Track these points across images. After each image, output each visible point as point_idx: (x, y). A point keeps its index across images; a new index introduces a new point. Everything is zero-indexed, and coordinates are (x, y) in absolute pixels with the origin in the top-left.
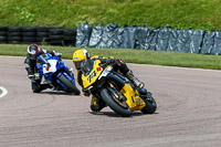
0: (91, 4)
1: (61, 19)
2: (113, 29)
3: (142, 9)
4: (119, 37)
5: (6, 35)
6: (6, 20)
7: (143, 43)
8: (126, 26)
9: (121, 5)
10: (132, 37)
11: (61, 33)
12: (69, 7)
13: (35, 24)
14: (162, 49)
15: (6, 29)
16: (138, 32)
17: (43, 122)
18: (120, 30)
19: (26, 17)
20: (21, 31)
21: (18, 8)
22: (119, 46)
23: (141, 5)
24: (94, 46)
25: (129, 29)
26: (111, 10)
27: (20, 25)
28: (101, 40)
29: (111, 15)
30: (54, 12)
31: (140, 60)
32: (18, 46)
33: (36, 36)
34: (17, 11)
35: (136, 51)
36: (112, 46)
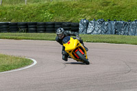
0: (88, 8)
1: (69, 17)
2: (102, 23)
4: (105, 28)
5: (36, 28)
6: (36, 18)
7: (121, 30)
8: (109, 20)
9: (106, 8)
10: (113, 27)
11: (70, 25)
12: (74, 9)
13: (53, 21)
14: (132, 34)
15: (35, 24)
16: (117, 24)
17: (59, 80)
18: (106, 23)
19: (48, 17)
20: (45, 24)
21: (43, 11)
22: (105, 33)
23: (119, 8)
24: (90, 33)
25: (112, 22)
26: (100, 11)
27: (44, 21)
28: (94, 29)
29: (100, 14)
30: (65, 13)
31: (118, 41)
32: (43, 34)
33: (54, 27)
34: (42, 13)
35: (116, 36)
36: (101, 33)
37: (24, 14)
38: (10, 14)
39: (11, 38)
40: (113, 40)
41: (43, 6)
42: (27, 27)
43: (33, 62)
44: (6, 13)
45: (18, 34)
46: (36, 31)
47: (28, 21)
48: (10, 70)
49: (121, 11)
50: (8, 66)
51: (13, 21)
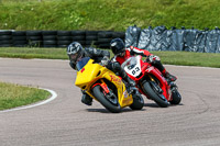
0: (140, 7)
1: (110, 22)
2: (162, 32)
3: (191, 11)
4: (168, 40)
5: (56, 39)
6: (56, 24)
7: (192, 45)
8: (174, 28)
9: (169, 8)
10: (180, 39)
12: (117, 10)
13: (84, 28)
14: (211, 51)
15: (55, 33)
16: (186, 34)
17: (92, 125)
18: (168, 33)
19: (75, 21)
20: (70, 34)
21: (67, 12)
22: (168, 48)
23: (190, 8)
25: (178, 31)
26: (159, 13)
27: (70, 29)
28: (150, 43)
29: (160, 17)
30: (103, 16)
31: (189, 62)
33: (85, 39)
34: (66, 16)
35: (184, 53)
36: (161, 48)
37: (36, 17)
38: (13, 17)
39: (15, 57)
40: (180, 60)
41: (68, 5)
42: (42, 39)
43: (50, 95)
44: (8, 16)
45: (26, 49)
46: (56, 45)
47: (44, 28)
48: (14, 107)
49: (192, 13)
50: (10, 101)
51: (19, 29)
